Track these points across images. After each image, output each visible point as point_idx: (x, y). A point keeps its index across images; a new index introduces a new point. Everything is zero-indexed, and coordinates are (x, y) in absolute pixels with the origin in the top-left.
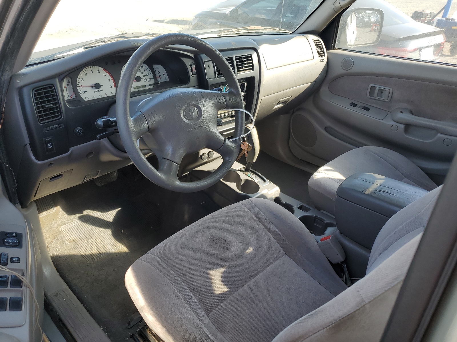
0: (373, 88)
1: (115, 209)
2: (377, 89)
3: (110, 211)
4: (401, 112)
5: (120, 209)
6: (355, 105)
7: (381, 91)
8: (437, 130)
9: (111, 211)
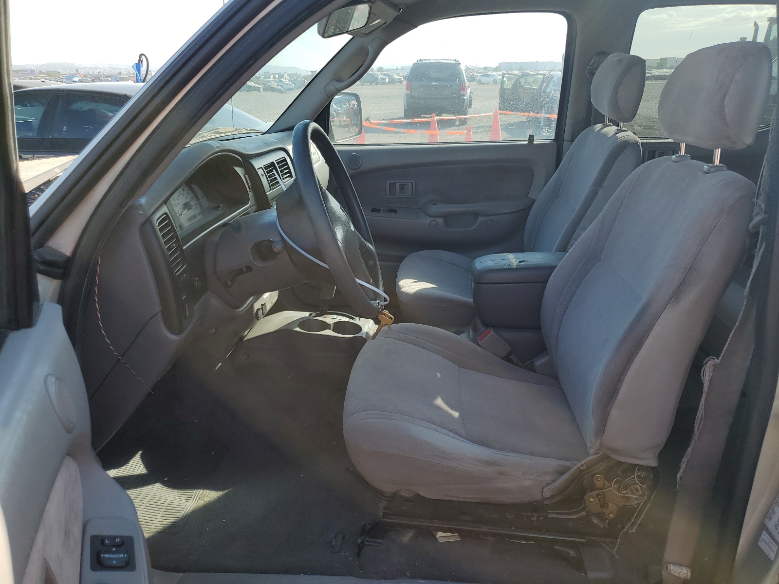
0: (392, 185)
1: (136, 454)
2: (398, 185)
3: (129, 461)
4: (434, 204)
5: (140, 452)
6: (378, 211)
7: (402, 187)
8: (476, 215)
9: (131, 461)
